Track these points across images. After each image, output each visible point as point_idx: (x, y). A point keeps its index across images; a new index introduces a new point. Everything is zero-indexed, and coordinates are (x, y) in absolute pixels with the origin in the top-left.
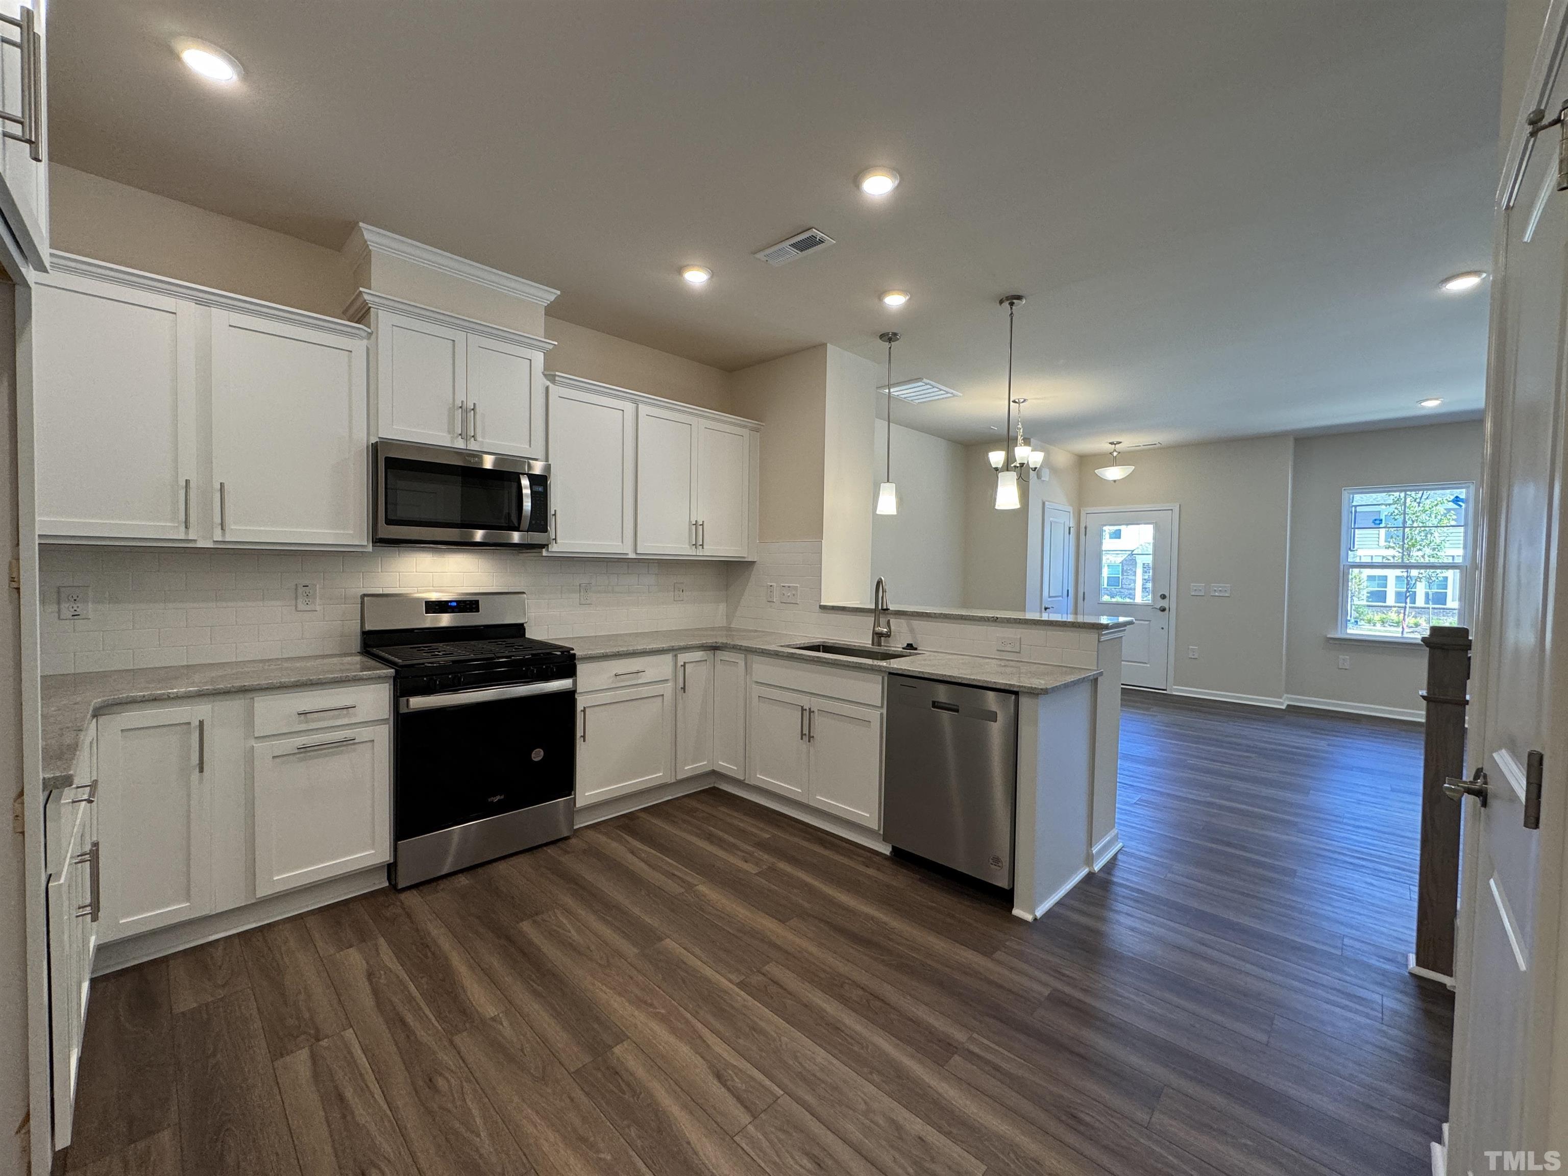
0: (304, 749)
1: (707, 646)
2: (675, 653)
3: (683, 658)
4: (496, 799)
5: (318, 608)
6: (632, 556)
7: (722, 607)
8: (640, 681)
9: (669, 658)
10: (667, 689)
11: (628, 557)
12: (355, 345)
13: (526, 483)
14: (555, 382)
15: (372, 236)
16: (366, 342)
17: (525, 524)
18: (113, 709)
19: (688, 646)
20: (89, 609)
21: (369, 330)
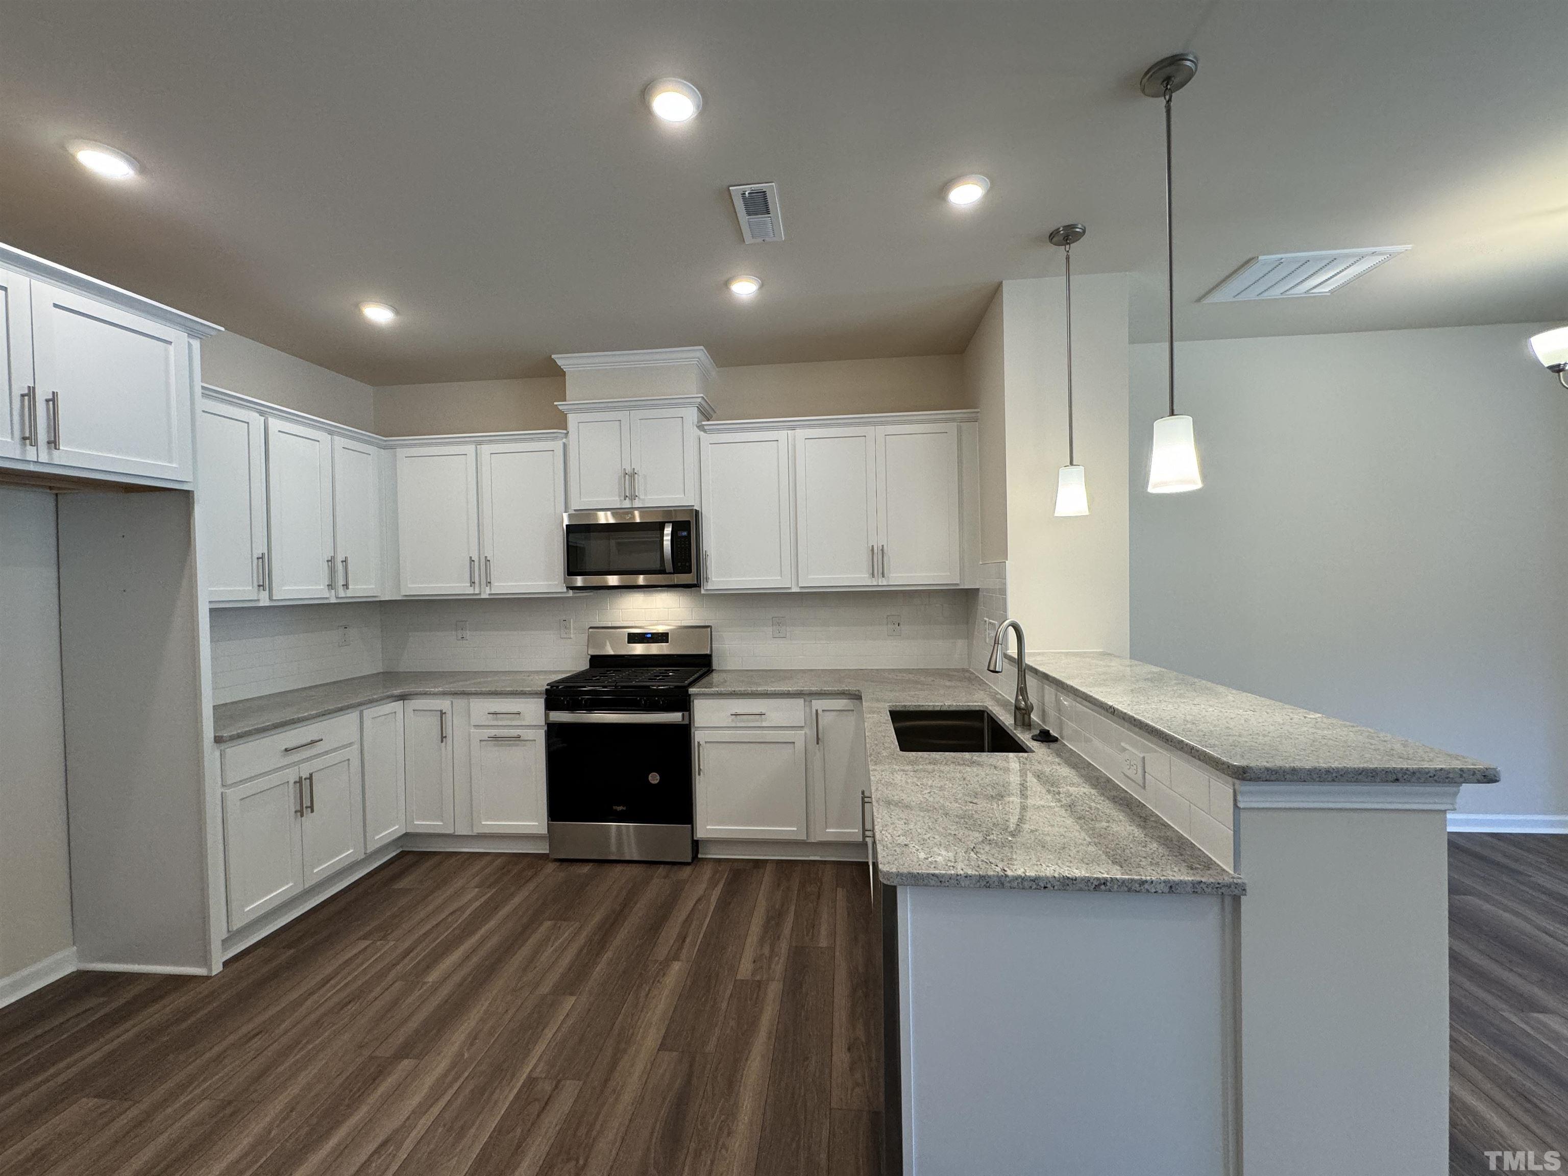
0: (495, 738)
1: (850, 694)
2: (808, 699)
3: (819, 704)
4: (620, 808)
5: (572, 636)
6: (795, 589)
7: (961, 643)
8: (764, 724)
9: (801, 701)
10: (799, 737)
11: (790, 591)
12: (558, 445)
13: (668, 530)
14: (705, 431)
15: (561, 360)
16: (564, 440)
17: (669, 566)
18: (409, 697)
19: (823, 692)
20: (468, 634)
21: (565, 431)
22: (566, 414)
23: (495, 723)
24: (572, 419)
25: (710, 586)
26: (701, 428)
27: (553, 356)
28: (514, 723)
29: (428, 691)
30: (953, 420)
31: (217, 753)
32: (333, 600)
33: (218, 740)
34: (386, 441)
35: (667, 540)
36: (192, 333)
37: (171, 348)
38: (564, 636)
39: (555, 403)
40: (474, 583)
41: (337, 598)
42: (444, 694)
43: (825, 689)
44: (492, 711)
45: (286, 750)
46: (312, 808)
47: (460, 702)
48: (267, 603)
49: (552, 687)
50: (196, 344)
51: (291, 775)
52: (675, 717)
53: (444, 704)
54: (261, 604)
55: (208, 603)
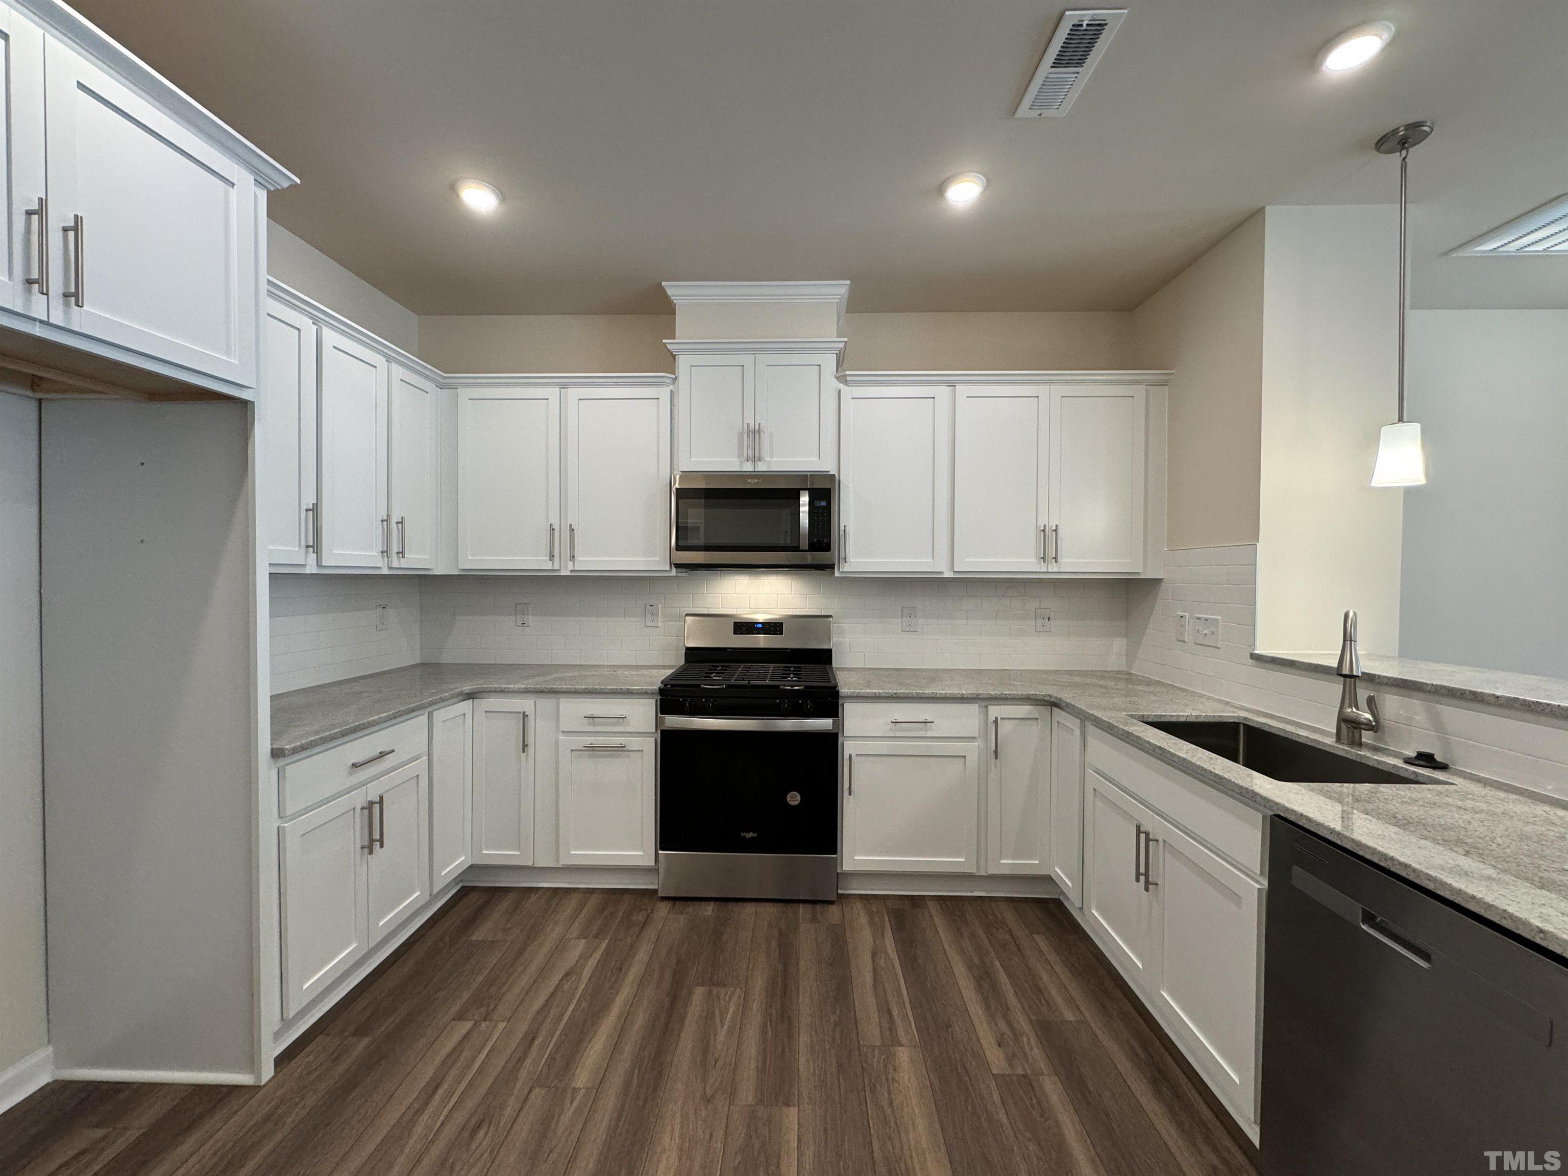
0: (591, 748)
1: (1036, 700)
2: (985, 703)
3: (995, 711)
4: (750, 835)
5: (660, 624)
6: (948, 574)
7: (1119, 644)
8: (929, 734)
9: (974, 708)
10: (973, 750)
11: (942, 576)
12: (664, 393)
13: (804, 499)
14: (846, 383)
15: (674, 290)
16: (671, 387)
17: (804, 543)
18: (477, 695)
19: (1003, 696)
21: (673, 376)
22: (675, 355)
23: (592, 729)
24: (683, 362)
25: (846, 568)
26: (842, 379)
27: (663, 284)
28: (618, 729)
29: (506, 688)
30: (1138, 382)
31: (274, 772)
32: (386, 571)
33: (276, 754)
34: (445, 378)
35: (804, 509)
37: (233, 192)
38: (648, 624)
39: (664, 341)
40: (553, 556)
41: (390, 568)
42: (527, 691)
43: (1007, 693)
44: (589, 713)
45: (354, 765)
46: (381, 841)
47: (546, 703)
48: (315, 571)
49: (666, 685)
50: (263, 195)
51: (359, 799)
52: (824, 724)
53: (526, 704)
54: (308, 571)
55: (270, 564)
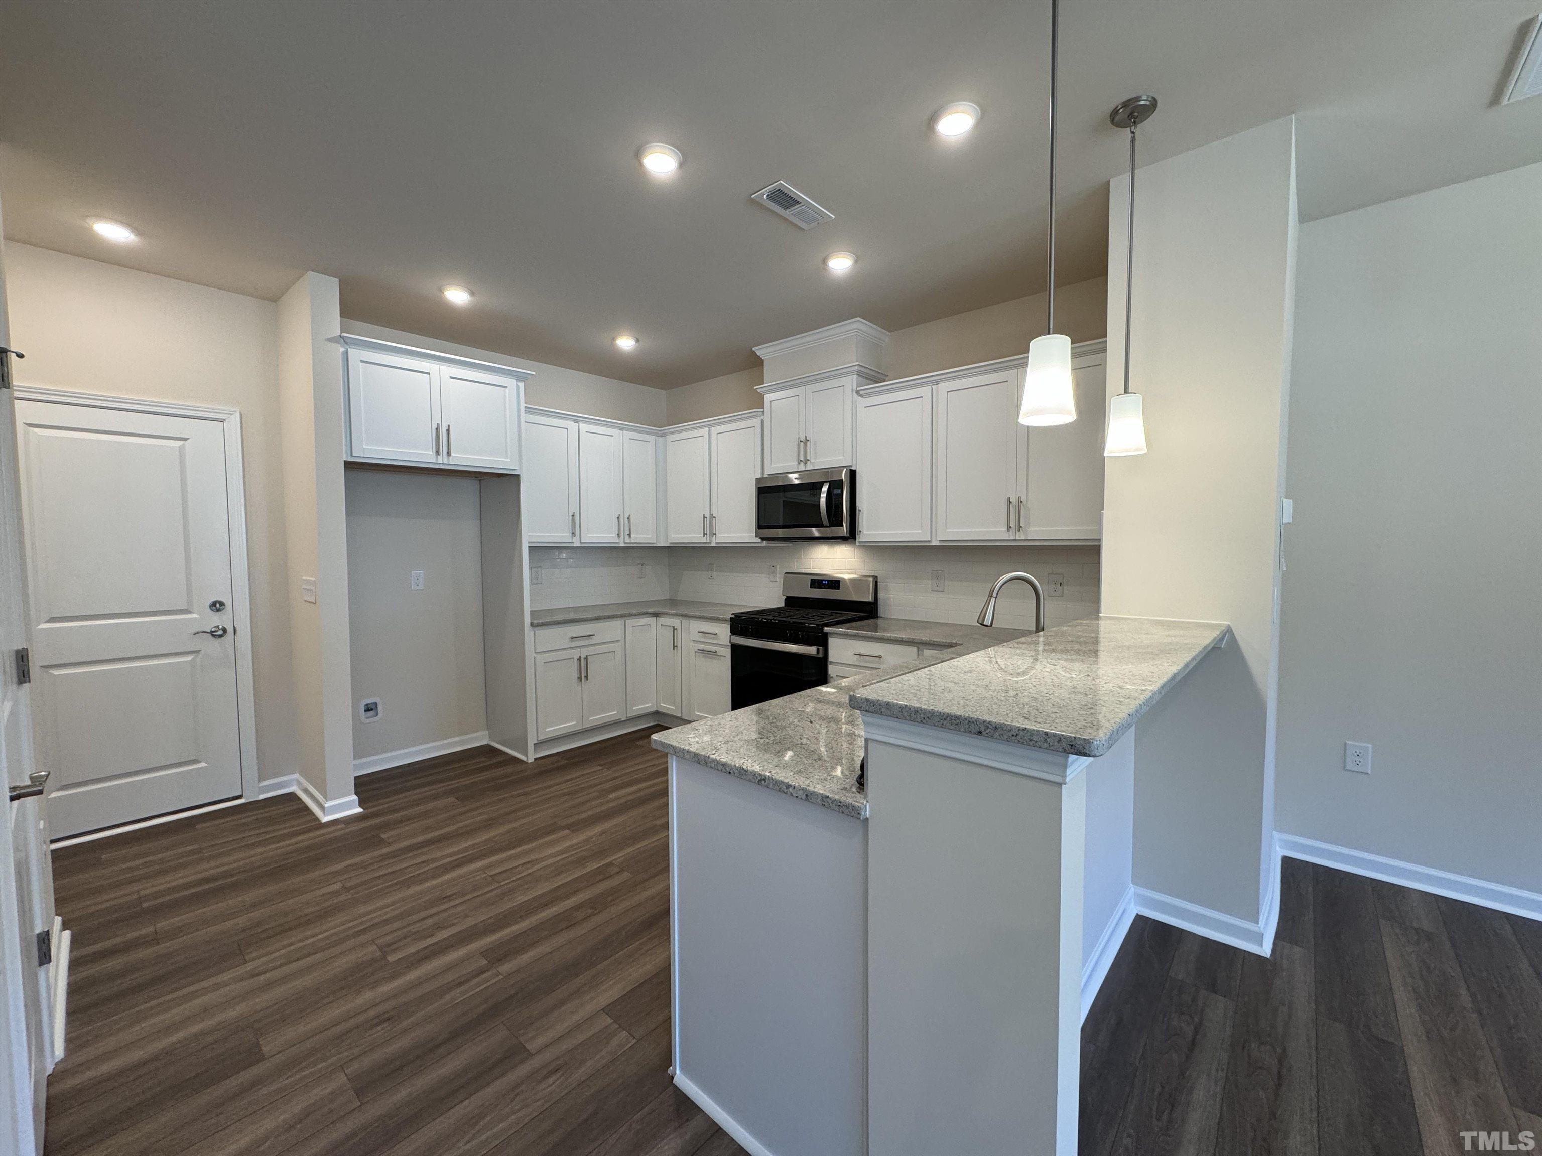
0: (703, 651)
2: (920, 648)
5: (778, 580)
6: (935, 543)
9: (914, 649)
11: (930, 544)
12: (756, 422)
13: (825, 489)
15: (761, 351)
16: (762, 417)
17: (828, 521)
18: (659, 615)
19: (931, 642)
20: (715, 574)
21: (762, 410)
22: (763, 395)
23: (702, 640)
24: (767, 399)
25: (861, 539)
26: (858, 393)
27: (753, 349)
28: (713, 641)
29: (668, 612)
31: (532, 633)
32: (622, 545)
33: (532, 624)
34: (660, 431)
35: (823, 496)
36: (519, 377)
37: (507, 390)
38: (772, 579)
39: (755, 388)
40: (706, 534)
41: (625, 543)
42: (677, 615)
43: (934, 640)
44: (703, 631)
45: (572, 638)
46: (587, 677)
47: (685, 622)
48: (579, 545)
49: (735, 616)
50: (521, 385)
51: (576, 654)
52: (811, 650)
53: (675, 622)
54: (575, 545)
55: (529, 543)
